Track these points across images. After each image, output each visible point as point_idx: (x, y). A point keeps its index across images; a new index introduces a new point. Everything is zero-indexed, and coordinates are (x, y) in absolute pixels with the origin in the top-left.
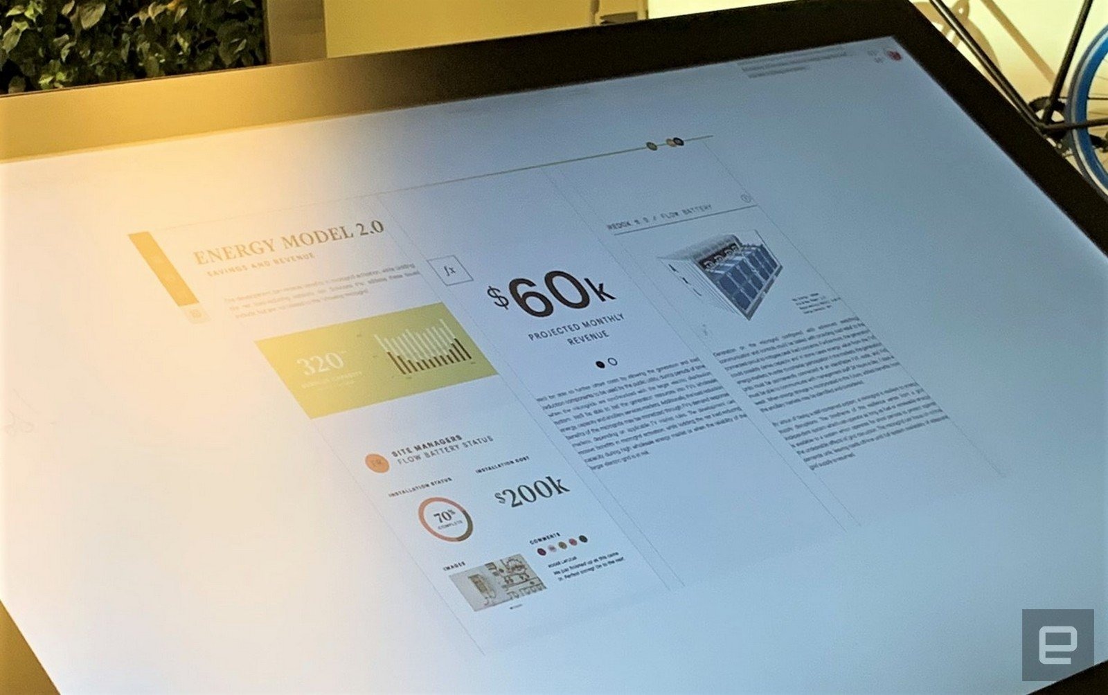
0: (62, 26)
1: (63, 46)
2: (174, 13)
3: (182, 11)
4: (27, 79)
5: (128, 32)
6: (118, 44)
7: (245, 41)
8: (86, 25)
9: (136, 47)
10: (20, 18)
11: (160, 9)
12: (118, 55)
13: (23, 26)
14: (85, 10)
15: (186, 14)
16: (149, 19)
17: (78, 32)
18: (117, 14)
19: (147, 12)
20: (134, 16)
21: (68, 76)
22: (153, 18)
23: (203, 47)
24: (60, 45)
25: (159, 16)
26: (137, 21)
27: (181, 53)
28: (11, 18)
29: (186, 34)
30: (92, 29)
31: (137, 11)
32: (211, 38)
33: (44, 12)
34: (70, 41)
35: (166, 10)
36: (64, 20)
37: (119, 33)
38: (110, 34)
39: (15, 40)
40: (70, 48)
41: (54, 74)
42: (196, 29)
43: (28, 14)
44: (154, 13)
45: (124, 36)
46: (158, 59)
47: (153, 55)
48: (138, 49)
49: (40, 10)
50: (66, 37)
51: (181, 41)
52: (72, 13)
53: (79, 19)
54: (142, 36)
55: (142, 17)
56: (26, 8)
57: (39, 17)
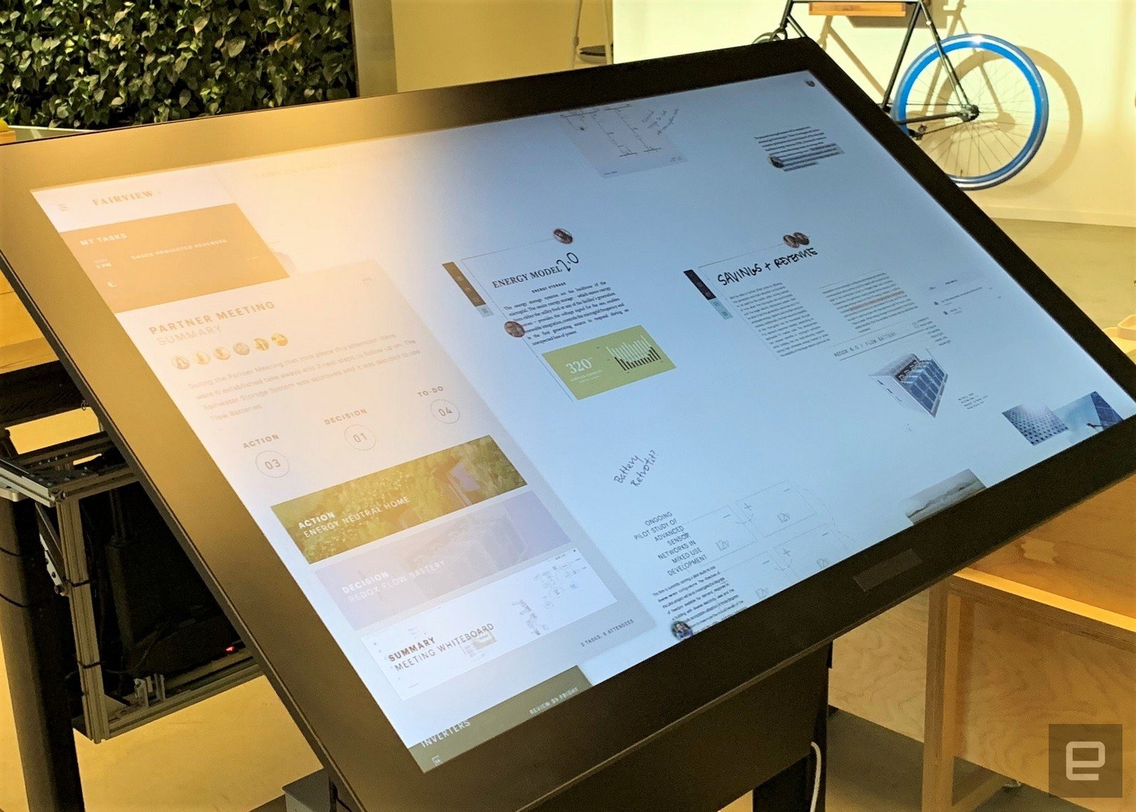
0: (216, 56)
1: (216, 69)
2: (292, 47)
3: (298, 45)
4: (192, 92)
5: (261, 60)
6: (254, 67)
7: (341, 66)
8: (232, 54)
9: (266, 70)
10: (187, 50)
11: (283, 43)
12: (254, 75)
13: (189, 55)
14: (232, 44)
15: (301, 46)
16: (275, 51)
17: (227, 59)
18: (253, 47)
19: (274, 46)
20: (265, 49)
21: (220, 89)
22: (278, 50)
23: (313, 70)
24: (215, 68)
25: (283, 48)
26: (267, 52)
27: (297, 74)
28: (181, 50)
29: (302, 61)
30: (236, 58)
31: (267, 45)
32: (318, 63)
33: (203, 46)
34: (221, 65)
35: (287, 44)
36: (216, 51)
37: (255, 59)
38: (248, 61)
39: (184, 65)
40: (221, 70)
41: (211, 88)
42: (308, 57)
43: (193, 47)
44: (278, 47)
45: (258, 62)
46: (282, 78)
47: (278, 75)
48: (268, 70)
49: (200, 45)
50: (218, 63)
51: (297, 65)
52: (223, 46)
53: (227, 51)
54: (270, 62)
55: (270, 49)
56: (190, 43)
57: (200, 49)
